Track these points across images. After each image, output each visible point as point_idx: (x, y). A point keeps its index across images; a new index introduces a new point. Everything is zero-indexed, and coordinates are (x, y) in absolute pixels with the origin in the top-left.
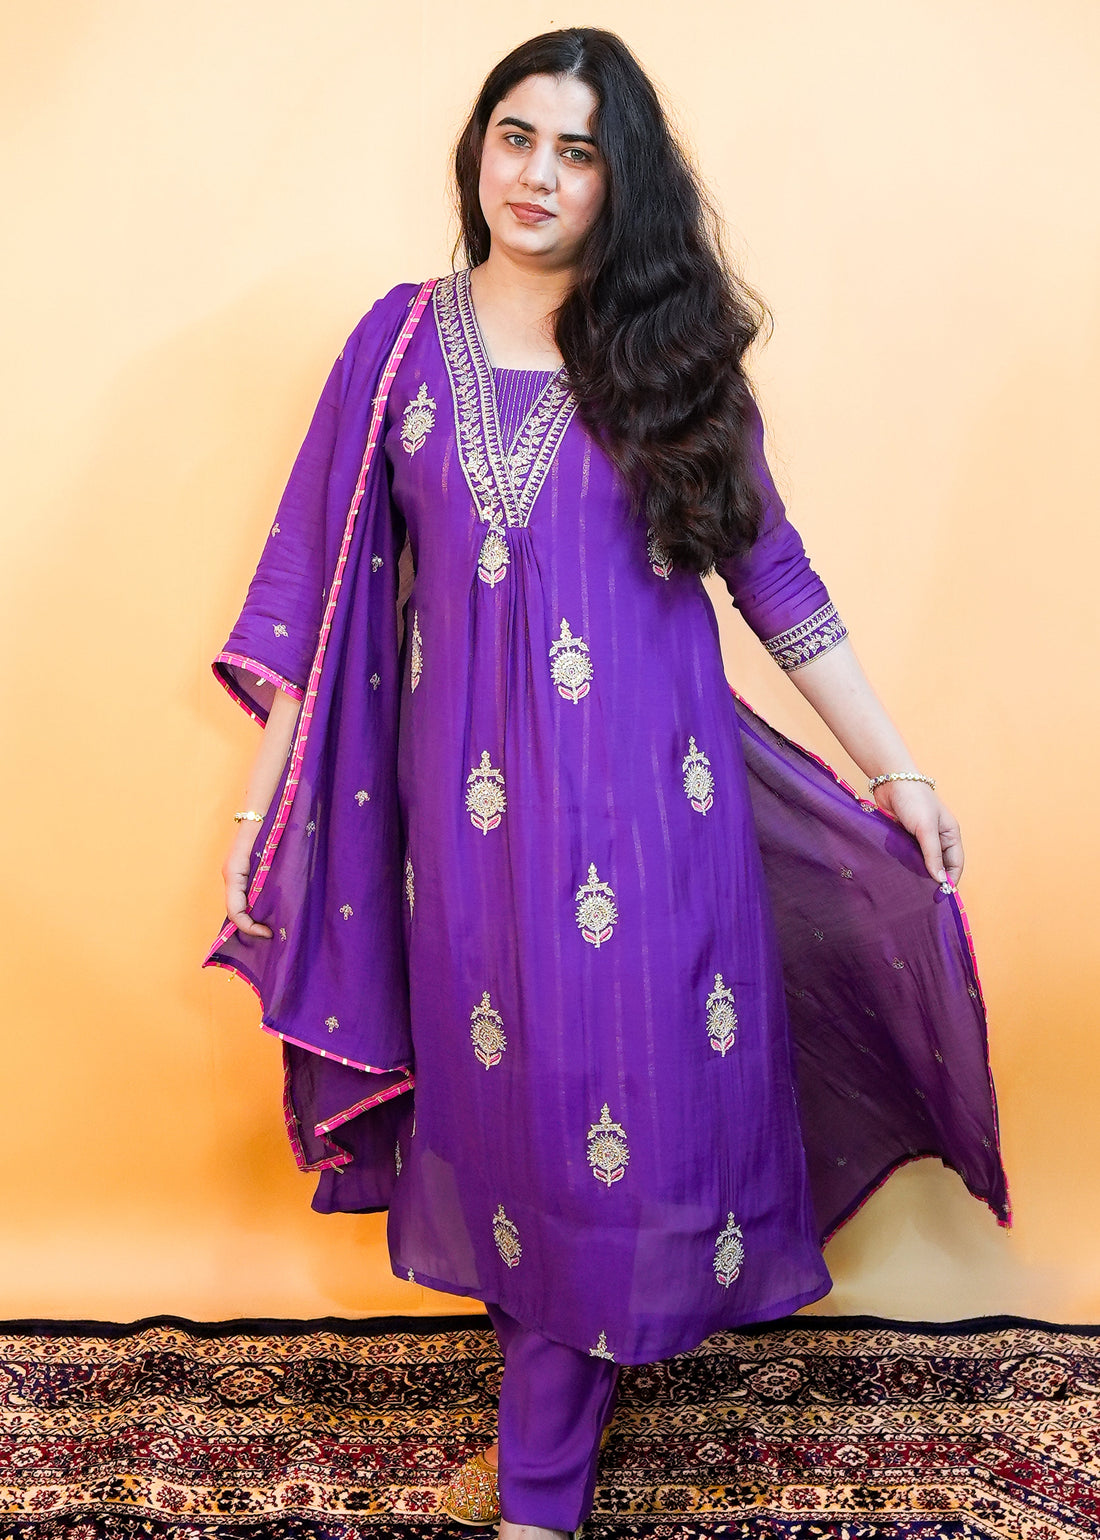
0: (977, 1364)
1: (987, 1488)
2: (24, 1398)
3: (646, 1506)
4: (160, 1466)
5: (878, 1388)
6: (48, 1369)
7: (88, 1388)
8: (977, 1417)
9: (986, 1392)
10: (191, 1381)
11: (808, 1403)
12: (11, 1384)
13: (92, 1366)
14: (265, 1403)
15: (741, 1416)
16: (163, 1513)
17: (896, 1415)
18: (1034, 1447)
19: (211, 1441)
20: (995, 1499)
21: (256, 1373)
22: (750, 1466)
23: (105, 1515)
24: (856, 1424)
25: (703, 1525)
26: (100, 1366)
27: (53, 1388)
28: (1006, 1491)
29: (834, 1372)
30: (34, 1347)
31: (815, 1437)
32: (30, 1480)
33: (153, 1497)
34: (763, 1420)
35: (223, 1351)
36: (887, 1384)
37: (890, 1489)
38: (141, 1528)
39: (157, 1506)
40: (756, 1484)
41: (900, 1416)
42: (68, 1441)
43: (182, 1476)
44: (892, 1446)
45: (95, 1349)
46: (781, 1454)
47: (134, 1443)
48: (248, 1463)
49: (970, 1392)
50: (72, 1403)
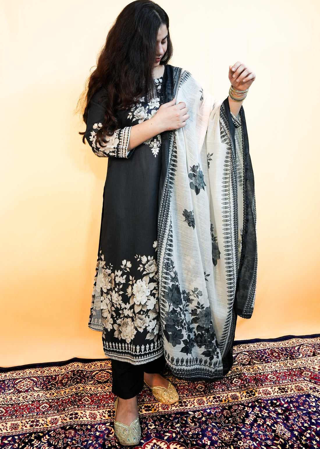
0: (290, 349)
1: (310, 383)
2: (38, 388)
3: (227, 400)
4: (87, 406)
5: (269, 358)
6: (43, 378)
7: (56, 382)
8: (297, 363)
9: (296, 356)
10: (87, 377)
11: (254, 364)
12: (33, 384)
13: (56, 375)
14: (110, 381)
15: (240, 370)
16: (92, 421)
17: (277, 365)
18: (315, 370)
19: (98, 395)
20: (314, 386)
21: (104, 372)
22: (249, 384)
23: (75, 425)
24: (268, 368)
25: (245, 404)
26: (58, 375)
27: (46, 384)
28: (315, 383)
29: (256, 355)
30: (37, 371)
31: (260, 373)
32: (48, 415)
33: (88, 417)
34: (245, 370)
35: (93, 367)
36: (271, 356)
37: (287, 386)
38: (87, 428)
39: (89, 419)
40: (253, 389)
41: (278, 365)
42: (56, 400)
43: (94, 408)
44: (280, 374)
45: (55, 370)
46: (254, 379)
47: (77, 400)
48: (111, 400)
49: (292, 356)
50: (53, 388)
